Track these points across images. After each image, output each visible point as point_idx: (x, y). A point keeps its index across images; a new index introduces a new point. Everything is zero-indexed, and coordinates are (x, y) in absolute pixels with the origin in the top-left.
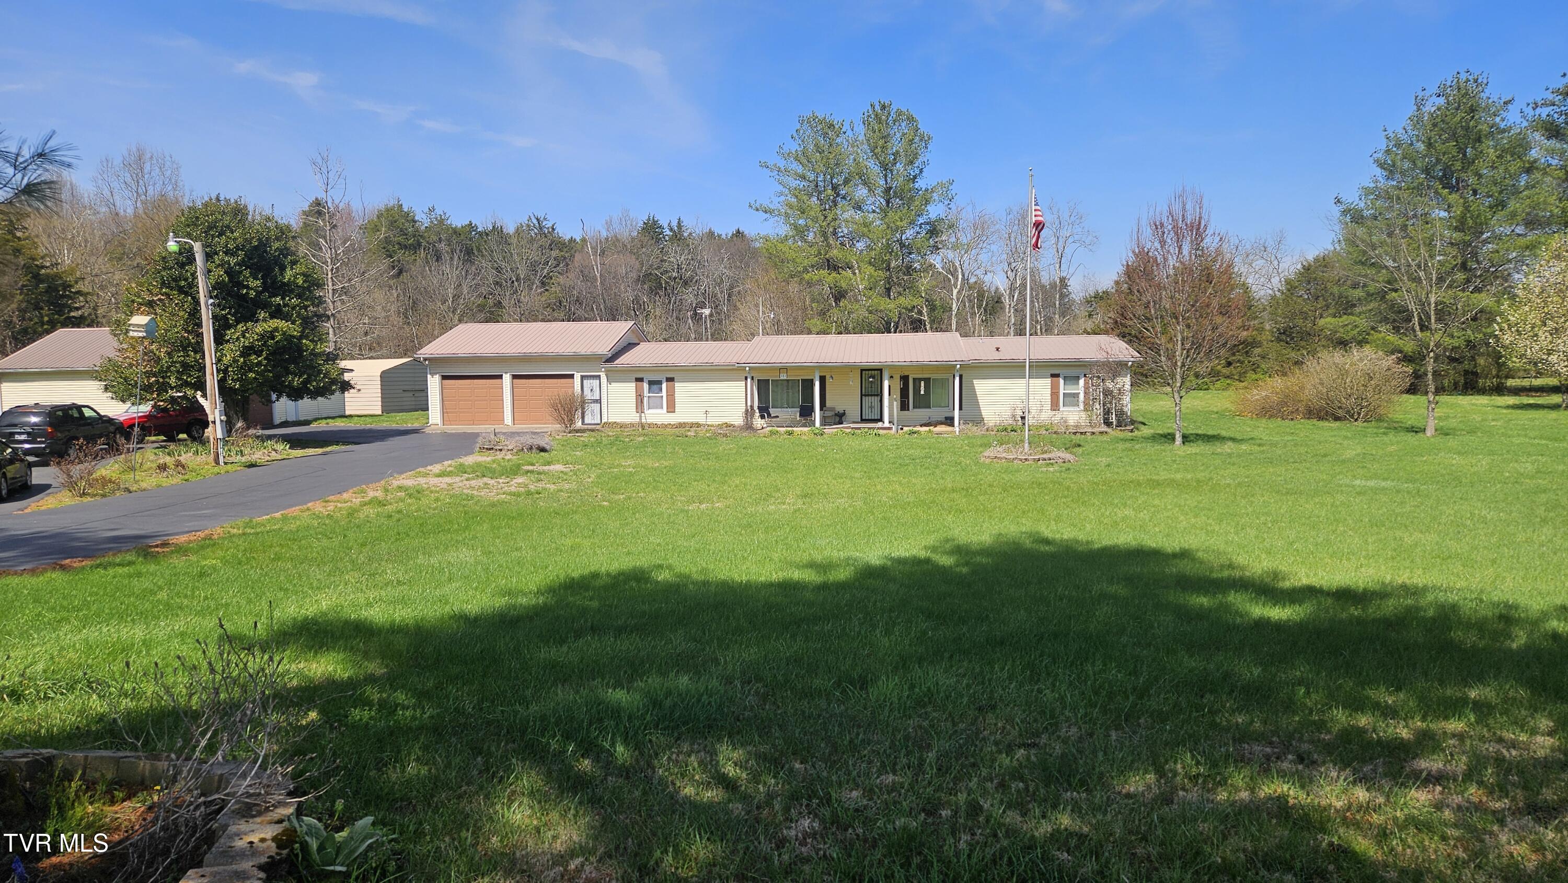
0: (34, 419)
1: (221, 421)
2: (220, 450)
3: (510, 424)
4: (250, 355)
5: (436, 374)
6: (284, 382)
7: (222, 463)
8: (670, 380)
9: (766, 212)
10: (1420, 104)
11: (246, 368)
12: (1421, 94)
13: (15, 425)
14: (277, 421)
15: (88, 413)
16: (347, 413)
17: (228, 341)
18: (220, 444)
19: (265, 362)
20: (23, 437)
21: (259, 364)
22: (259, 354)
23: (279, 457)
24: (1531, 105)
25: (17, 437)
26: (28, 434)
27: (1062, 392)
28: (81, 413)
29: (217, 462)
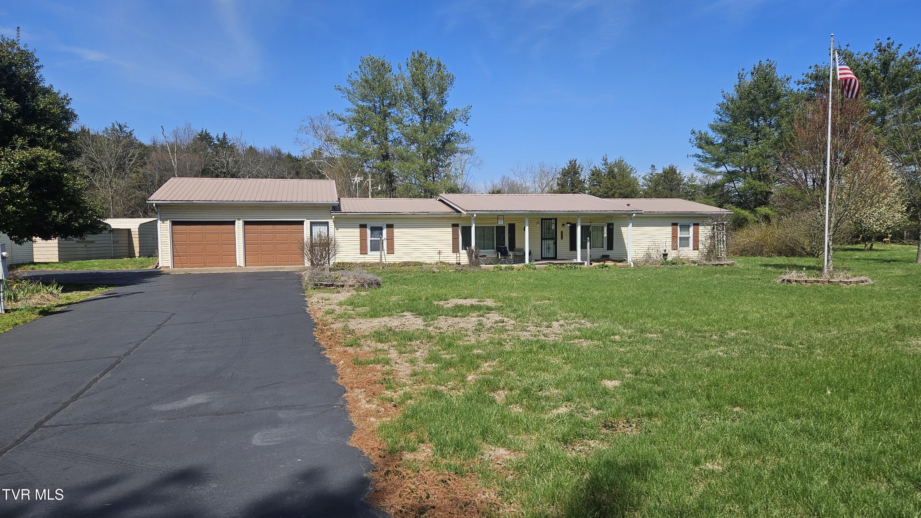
5: (166, 220)
9: (338, 120)
16: (36, 260)
27: (679, 236)
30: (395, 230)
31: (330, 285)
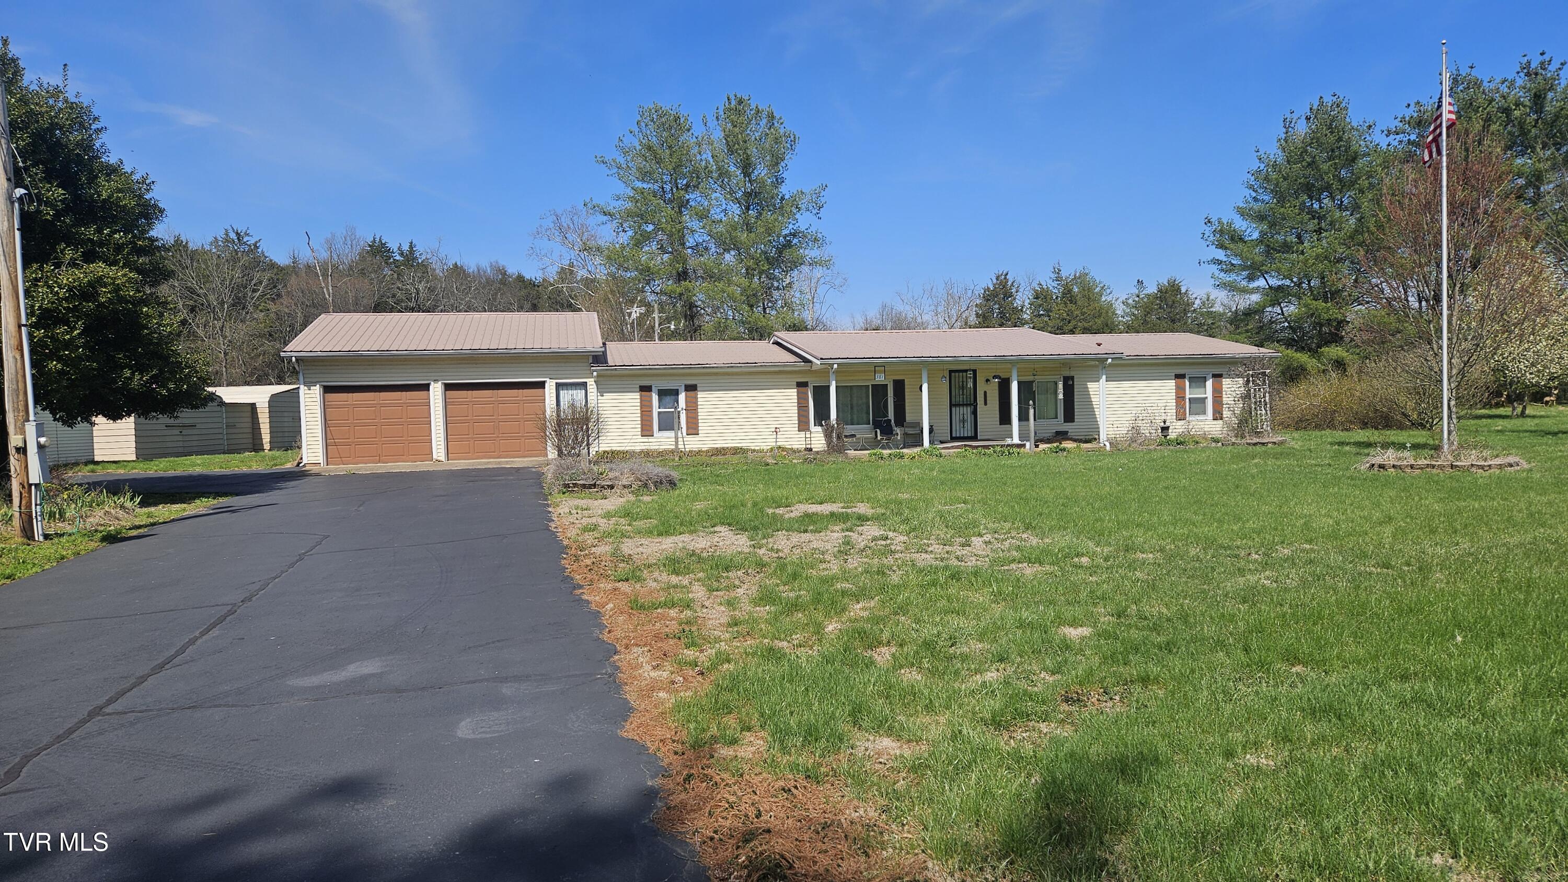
2: (33, 509)
3: (442, 457)
5: (315, 384)
7: (38, 536)
8: (691, 388)
10: (1288, 125)
12: (1288, 116)
16: (97, 458)
24: (1386, 132)
27: (1187, 396)
29: (30, 537)
30: (700, 395)
31: (590, 486)
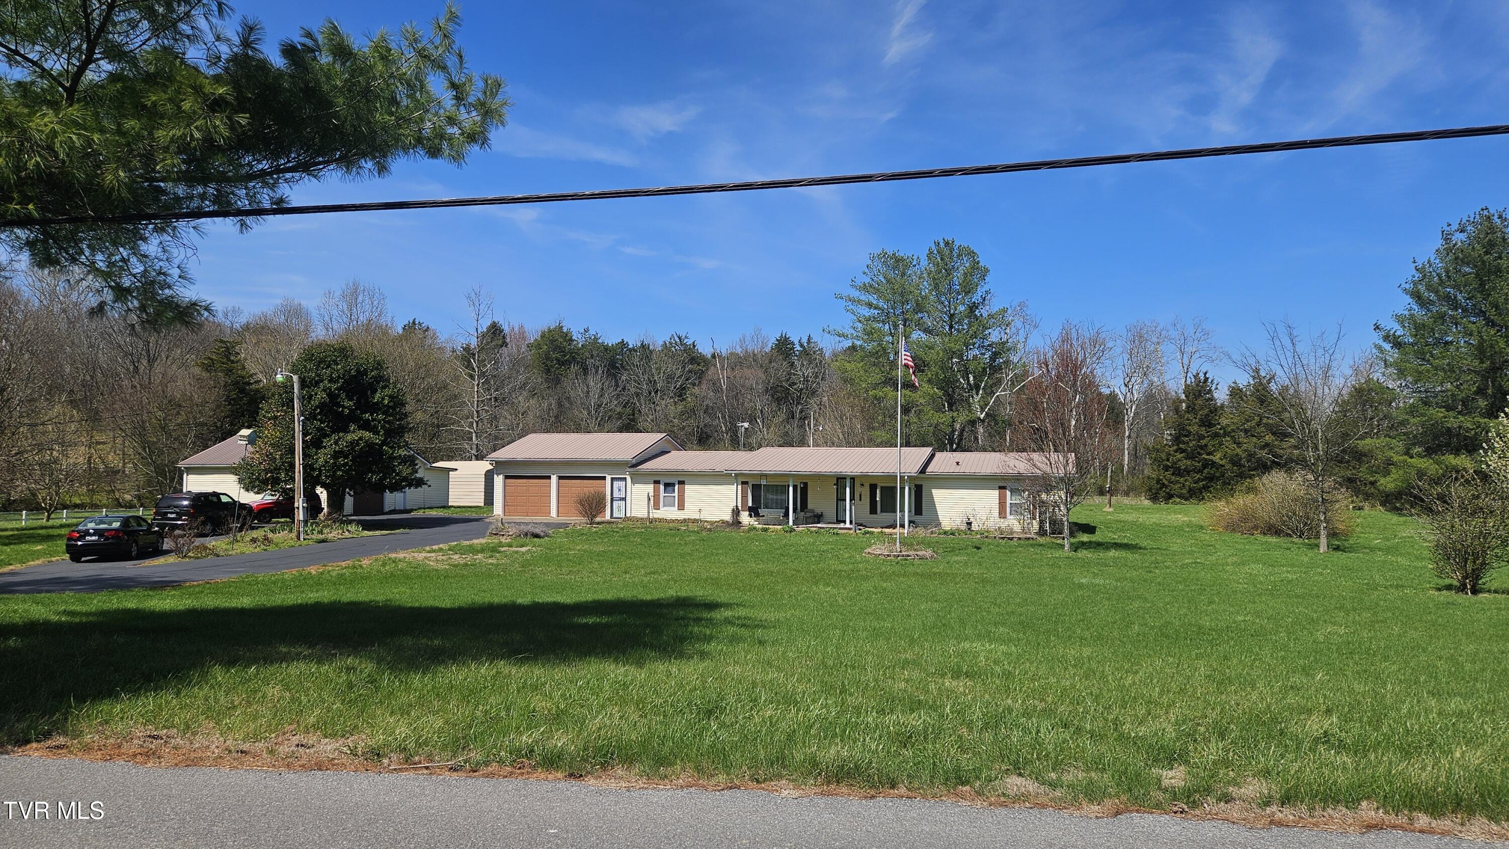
0: (186, 503)
1: (303, 507)
2: (301, 529)
3: (554, 516)
4: (338, 458)
5: (500, 474)
6: (365, 478)
7: (302, 539)
8: (682, 483)
9: (839, 336)
11: (336, 467)
13: (169, 507)
14: (387, 509)
15: (224, 499)
16: (450, 504)
17: (325, 447)
18: (302, 524)
19: (350, 463)
20: (173, 516)
21: (345, 464)
22: (346, 457)
23: (351, 536)
25: (169, 515)
26: (177, 513)
27: (1009, 501)
28: (220, 499)
29: (299, 539)
30: (686, 487)
31: (496, 534)
